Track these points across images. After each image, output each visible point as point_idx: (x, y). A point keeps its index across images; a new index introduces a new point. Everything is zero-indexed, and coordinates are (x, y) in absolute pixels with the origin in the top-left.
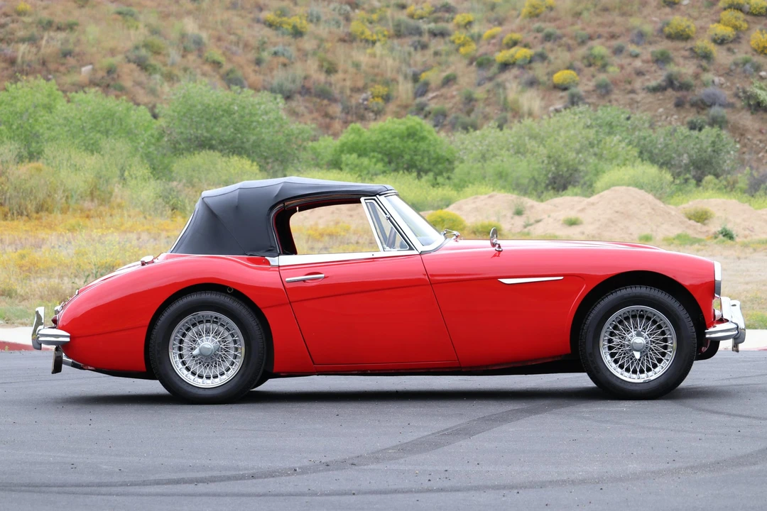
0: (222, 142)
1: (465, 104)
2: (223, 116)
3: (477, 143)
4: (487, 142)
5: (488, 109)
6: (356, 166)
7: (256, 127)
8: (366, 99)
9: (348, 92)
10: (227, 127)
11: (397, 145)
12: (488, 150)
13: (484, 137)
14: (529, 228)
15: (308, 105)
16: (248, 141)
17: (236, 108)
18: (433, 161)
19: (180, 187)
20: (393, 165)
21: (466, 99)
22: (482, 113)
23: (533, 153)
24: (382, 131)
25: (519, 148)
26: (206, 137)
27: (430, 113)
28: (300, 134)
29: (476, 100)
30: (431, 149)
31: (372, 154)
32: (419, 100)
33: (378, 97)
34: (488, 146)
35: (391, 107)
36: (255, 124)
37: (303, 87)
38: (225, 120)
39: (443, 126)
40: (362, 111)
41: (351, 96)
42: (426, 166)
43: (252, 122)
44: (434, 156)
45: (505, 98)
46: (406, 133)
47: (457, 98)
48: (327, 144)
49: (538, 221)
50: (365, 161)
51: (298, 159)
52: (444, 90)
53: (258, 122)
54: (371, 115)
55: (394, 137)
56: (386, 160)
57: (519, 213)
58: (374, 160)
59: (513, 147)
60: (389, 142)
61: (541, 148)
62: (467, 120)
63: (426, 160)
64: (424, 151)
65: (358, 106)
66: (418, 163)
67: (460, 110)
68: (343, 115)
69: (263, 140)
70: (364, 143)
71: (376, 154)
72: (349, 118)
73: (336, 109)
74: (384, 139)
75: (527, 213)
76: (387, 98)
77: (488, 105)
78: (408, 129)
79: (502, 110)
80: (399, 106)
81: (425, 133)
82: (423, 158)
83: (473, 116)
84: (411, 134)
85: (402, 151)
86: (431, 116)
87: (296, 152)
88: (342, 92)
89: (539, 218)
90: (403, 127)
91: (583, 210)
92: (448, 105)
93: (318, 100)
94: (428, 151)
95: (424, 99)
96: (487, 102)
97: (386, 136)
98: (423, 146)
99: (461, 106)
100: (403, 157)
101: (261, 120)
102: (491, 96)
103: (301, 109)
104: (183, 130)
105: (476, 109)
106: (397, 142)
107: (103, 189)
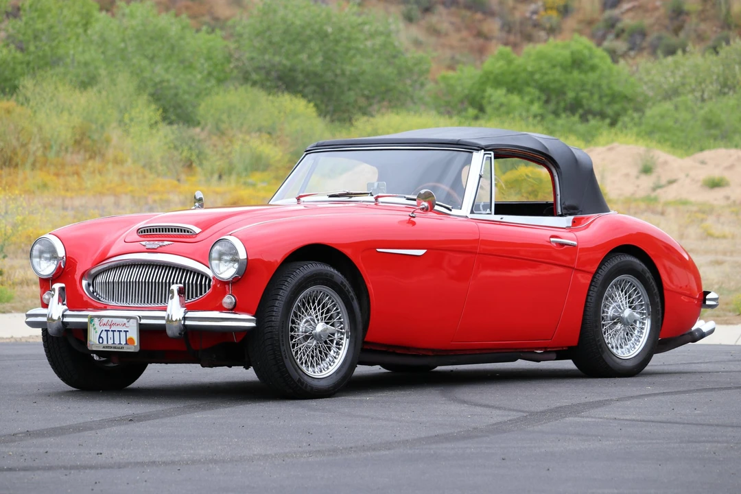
0: (307, 75)
1: (672, 19)
2: (311, 38)
3: (668, 74)
4: (681, 73)
5: (703, 26)
6: (501, 105)
7: (354, 56)
8: (535, 12)
9: (510, 3)
10: (315, 54)
11: (557, 76)
12: (683, 84)
13: (677, 65)
14: (659, 191)
15: (454, 19)
16: (343, 73)
17: (330, 30)
18: (605, 100)
19: (203, 136)
20: (552, 106)
21: (674, 11)
22: (695, 31)
24: (539, 58)
25: (726, 79)
26: (286, 67)
27: (623, 31)
28: (416, 64)
29: (688, 14)
30: (604, 83)
31: (525, 90)
32: (609, 13)
33: (551, 8)
34: (684, 77)
35: (571, 23)
36: (352, 52)
38: (314, 45)
39: (641, 50)
40: (529, 29)
41: (514, 8)
42: (596, 106)
43: (349, 49)
44: (608, 92)
45: (728, 11)
46: (570, 61)
47: (662, 11)
48: (467, 75)
49: (671, 182)
50: (515, 99)
51: (412, 97)
53: (357, 49)
54: (542, 34)
55: (554, 66)
56: (544, 97)
57: (647, 170)
58: (527, 99)
59: (717, 79)
60: (546, 74)
62: (673, 40)
63: (596, 97)
64: (593, 85)
65: (524, 22)
66: (585, 102)
67: (666, 27)
68: (504, 35)
69: (363, 73)
70: (514, 73)
71: (530, 90)
73: (493, 26)
74: (541, 69)
75: (659, 170)
77: (704, 20)
78: (572, 53)
79: (722, 28)
80: (580, 22)
81: (596, 61)
82: (592, 94)
83: (682, 35)
84: (577, 63)
85: (564, 86)
86: (625, 35)
87: (410, 89)
88: (501, 3)
89: (674, 177)
90: (567, 53)
91: (731, 167)
92: (648, 21)
93: (468, 13)
94: (599, 86)
95: (616, 12)
96: (703, 16)
97: (544, 64)
98: (592, 77)
99: (667, 22)
100: (564, 93)
101: (362, 46)
102: (708, 7)
103: (445, 26)
104: (254, 55)
105: (687, 26)
106: (558, 73)
107: (96, 137)
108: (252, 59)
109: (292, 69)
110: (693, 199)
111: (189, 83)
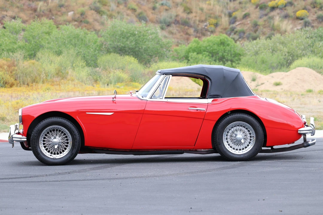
1: (254, 27)
2: (130, 36)
3: (254, 47)
4: (259, 46)
5: (265, 30)
6: (196, 58)
7: (145, 42)
8: (206, 26)
9: (197, 23)
10: (131, 42)
12: (259, 50)
13: (257, 44)
14: (258, 87)
15: (178, 29)
16: (142, 48)
17: (136, 33)
18: (233, 56)
19: (100, 70)
20: (214, 58)
21: (254, 25)
22: (262, 31)
23: (281, 51)
24: (208, 41)
25: (274, 49)
26: (122, 46)
28: (167, 44)
29: (259, 25)
30: (232, 50)
31: (204, 53)
32: (232, 26)
33: (212, 24)
34: (260, 48)
35: (219, 29)
36: (145, 40)
37: (176, 20)
38: (131, 38)
39: (243, 38)
40: (204, 32)
41: (199, 24)
42: (229, 58)
44: (234, 53)
45: (273, 24)
46: (220, 42)
47: (250, 25)
48: (183, 48)
49: (262, 84)
50: (200, 56)
51: (166, 55)
52: (244, 21)
54: (209, 33)
55: (214, 44)
56: (211, 55)
57: (254, 80)
59: (271, 48)
60: (212, 47)
61: (285, 48)
62: (255, 35)
63: (229, 55)
64: (229, 51)
65: (202, 29)
66: (226, 57)
67: (252, 30)
68: (195, 34)
69: (149, 47)
70: (200, 47)
72: (198, 35)
73: (191, 31)
74: (209, 45)
75: (258, 80)
76: (216, 25)
78: (221, 40)
79: (271, 30)
81: (229, 42)
82: (228, 54)
83: (257, 33)
84: (222, 43)
85: (218, 51)
86: (237, 33)
87: (165, 52)
88: (194, 22)
89: (263, 82)
90: (218, 40)
91: (283, 78)
92: (245, 28)
93: (183, 27)
95: (234, 25)
96: (265, 27)
99: (252, 28)
100: (218, 54)
101: (148, 38)
102: (266, 23)
103: (175, 31)
104: (111, 43)
105: (259, 30)
106: (216, 47)
107: (63, 72)
108: (111, 44)
109: (124, 47)
110: (270, 89)
111: (89, 53)
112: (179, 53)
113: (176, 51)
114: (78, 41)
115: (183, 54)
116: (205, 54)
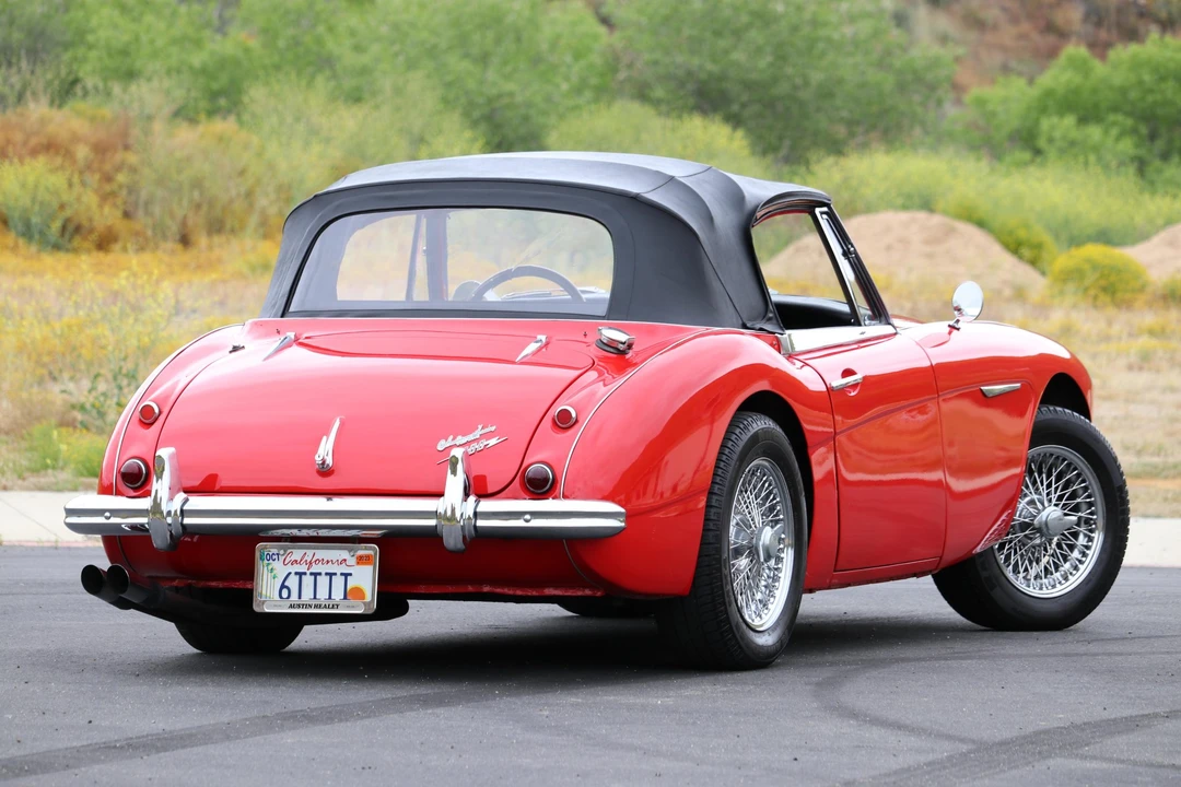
0: (748, 85)
2: (749, 26)
6: (1073, 144)
7: (823, 54)
10: (759, 50)
11: (1169, 95)
16: (807, 83)
20: (1160, 144)
24: (1136, 65)
26: (711, 75)
28: (928, 68)
31: (1112, 117)
36: (821, 45)
38: (756, 36)
43: (817, 40)
48: (1016, 94)
50: (1094, 132)
53: (829, 40)
55: (1163, 79)
56: (1144, 130)
58: (1114, 132)
60: (1151, 91)
68: (1090, 28)
69: (840, 81)
70: (1095, 91)
71: (1120, 118)
72: (1103, 35)
73: (1072, 15)
74: (1141, 83)
87: (919, 110)
97: (1147, 78)
101: (836, 36)
104: (658, 55)
106: (1170, 90)
108: (656, 63)
109: (722, 78)
111: (548, 98)
112: (993, 114)
113: (981, 103)
114: (498, 41)
115: (1011, 119)
116: (1114, 123)
